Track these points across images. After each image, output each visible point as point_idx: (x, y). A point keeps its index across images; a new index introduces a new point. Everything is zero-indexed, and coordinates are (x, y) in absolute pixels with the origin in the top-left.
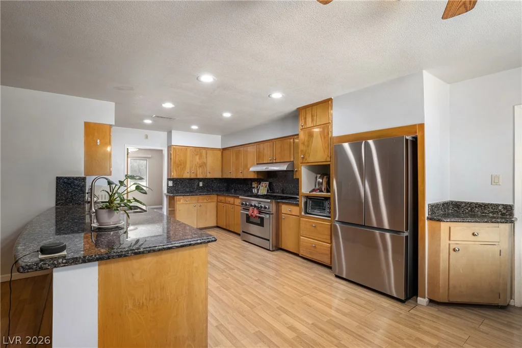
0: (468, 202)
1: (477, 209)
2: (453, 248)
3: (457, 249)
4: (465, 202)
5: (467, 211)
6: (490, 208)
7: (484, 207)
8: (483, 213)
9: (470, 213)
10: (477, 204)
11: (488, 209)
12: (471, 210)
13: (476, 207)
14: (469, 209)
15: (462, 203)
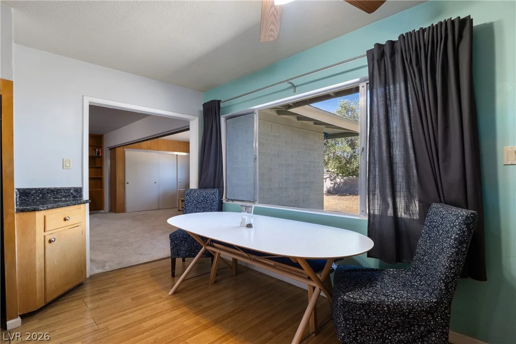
0: (39, 188)
1: (49, 195)
2: (49, 239)
3: (53, 240)
4: (35, 189)
5: (38, 198)
6: (63, 192)
7: (57, 192)
8: (56, 198)
9: (42, 200)
10: (49, 189)
11: (61, 194)
12: (43, 196)
13: (48, 193)
14: (41, 195)
15: (31, 189)
